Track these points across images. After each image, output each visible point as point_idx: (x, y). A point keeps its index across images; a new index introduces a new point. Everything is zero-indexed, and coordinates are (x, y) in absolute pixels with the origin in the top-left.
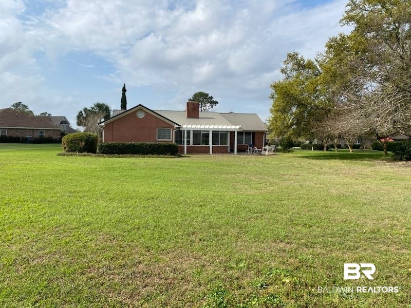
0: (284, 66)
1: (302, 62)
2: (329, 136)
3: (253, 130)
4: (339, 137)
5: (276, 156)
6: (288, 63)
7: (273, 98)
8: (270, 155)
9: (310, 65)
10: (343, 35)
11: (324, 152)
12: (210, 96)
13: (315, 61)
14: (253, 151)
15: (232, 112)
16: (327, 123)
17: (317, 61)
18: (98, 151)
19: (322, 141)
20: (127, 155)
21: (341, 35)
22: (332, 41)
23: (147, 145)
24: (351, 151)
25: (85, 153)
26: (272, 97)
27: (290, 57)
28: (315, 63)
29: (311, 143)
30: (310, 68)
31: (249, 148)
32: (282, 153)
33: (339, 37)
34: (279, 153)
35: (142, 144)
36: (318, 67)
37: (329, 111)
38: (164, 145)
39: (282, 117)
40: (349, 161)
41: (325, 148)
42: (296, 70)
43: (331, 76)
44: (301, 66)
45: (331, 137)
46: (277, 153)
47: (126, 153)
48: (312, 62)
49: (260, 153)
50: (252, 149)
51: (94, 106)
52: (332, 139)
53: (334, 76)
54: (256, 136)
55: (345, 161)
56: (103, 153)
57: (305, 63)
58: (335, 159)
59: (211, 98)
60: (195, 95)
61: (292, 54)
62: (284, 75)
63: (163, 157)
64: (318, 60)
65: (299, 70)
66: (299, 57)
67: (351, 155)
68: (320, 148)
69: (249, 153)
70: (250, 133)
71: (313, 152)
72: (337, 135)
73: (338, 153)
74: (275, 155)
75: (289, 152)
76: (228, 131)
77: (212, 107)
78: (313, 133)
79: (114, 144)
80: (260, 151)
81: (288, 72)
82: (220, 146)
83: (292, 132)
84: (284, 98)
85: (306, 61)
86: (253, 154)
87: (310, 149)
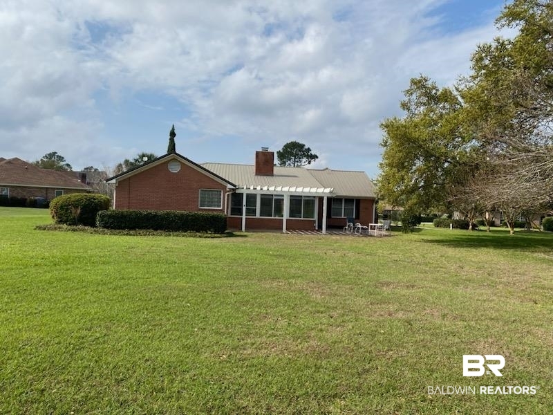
0: (406, 99)
1: (434, 91)
2: (476, 208)
3: (356, 195)
4: (493, 210)
5: (390, 238)
6: (412, 94)
7: (385, 146)
8: (381, 236)
9: (446, 96)
10: (501, 41)
11: (469, 233)
12: (306, 147)
13: (454, 89)
14: (355, 228)
15: (327, 169)
16: (473, 187)
17: (457, 89)
18: (98, 223)
19: (467, 216)
20: (141, 232)
21: (498, 40)
22: (483, 51)
23: (175, 216)
24: (511, 232)
25: (81, 227)
26: (385, 144)
27: (415, 83)
28: (455, 93)
29: (450, 217)
30: (446, 101)
31: (348, 224)
32: (400, 233)
33: (494, 45)
34: (396, 233)
35: (168, 214)
36: (460, 99)
37: (477, 167)
38: (203, 216)
39: (398, 175)
40: (511, 251)
41: (471, 227)
42: (425, 104)
43: (481, 109)
44: (433, 97)
45: (479, 210)
46: (393, 233)
47: (141, 228)
48: (450, 91)
49: (365, 233)
50: (352, 225)
51: (138, 157)
52: (482, 213)
53: (485, 107)
54: (362, 205)
55: (504, 252)
56: (105, 227)
57: (439, 93)
58: (486, 246)
59: (309, 150)
60: (287, 146)
61: (418, 78)
62: (406, 112)
63: (200, 237)
64: (461, 88)
65: (429, 104)
66: (429, 84)
67: (513, 239)
68: (463, 225)
69: (348, 232)
70: (353, 200)
71: (451, 232)
72: (489, 207)
73: (491, 234)
74: (390, 236)
75: (412, 231)
76: (315, 197)
77: (309, 163)
78: (450, 203)
79: (122, 213)
80: (365, 229)
81: (413, 108)
82: (302, 219)
83: (415, 201)
84: (403, 144)
85: (441, 91)
86: (353, 234)
87: (447, 226)
